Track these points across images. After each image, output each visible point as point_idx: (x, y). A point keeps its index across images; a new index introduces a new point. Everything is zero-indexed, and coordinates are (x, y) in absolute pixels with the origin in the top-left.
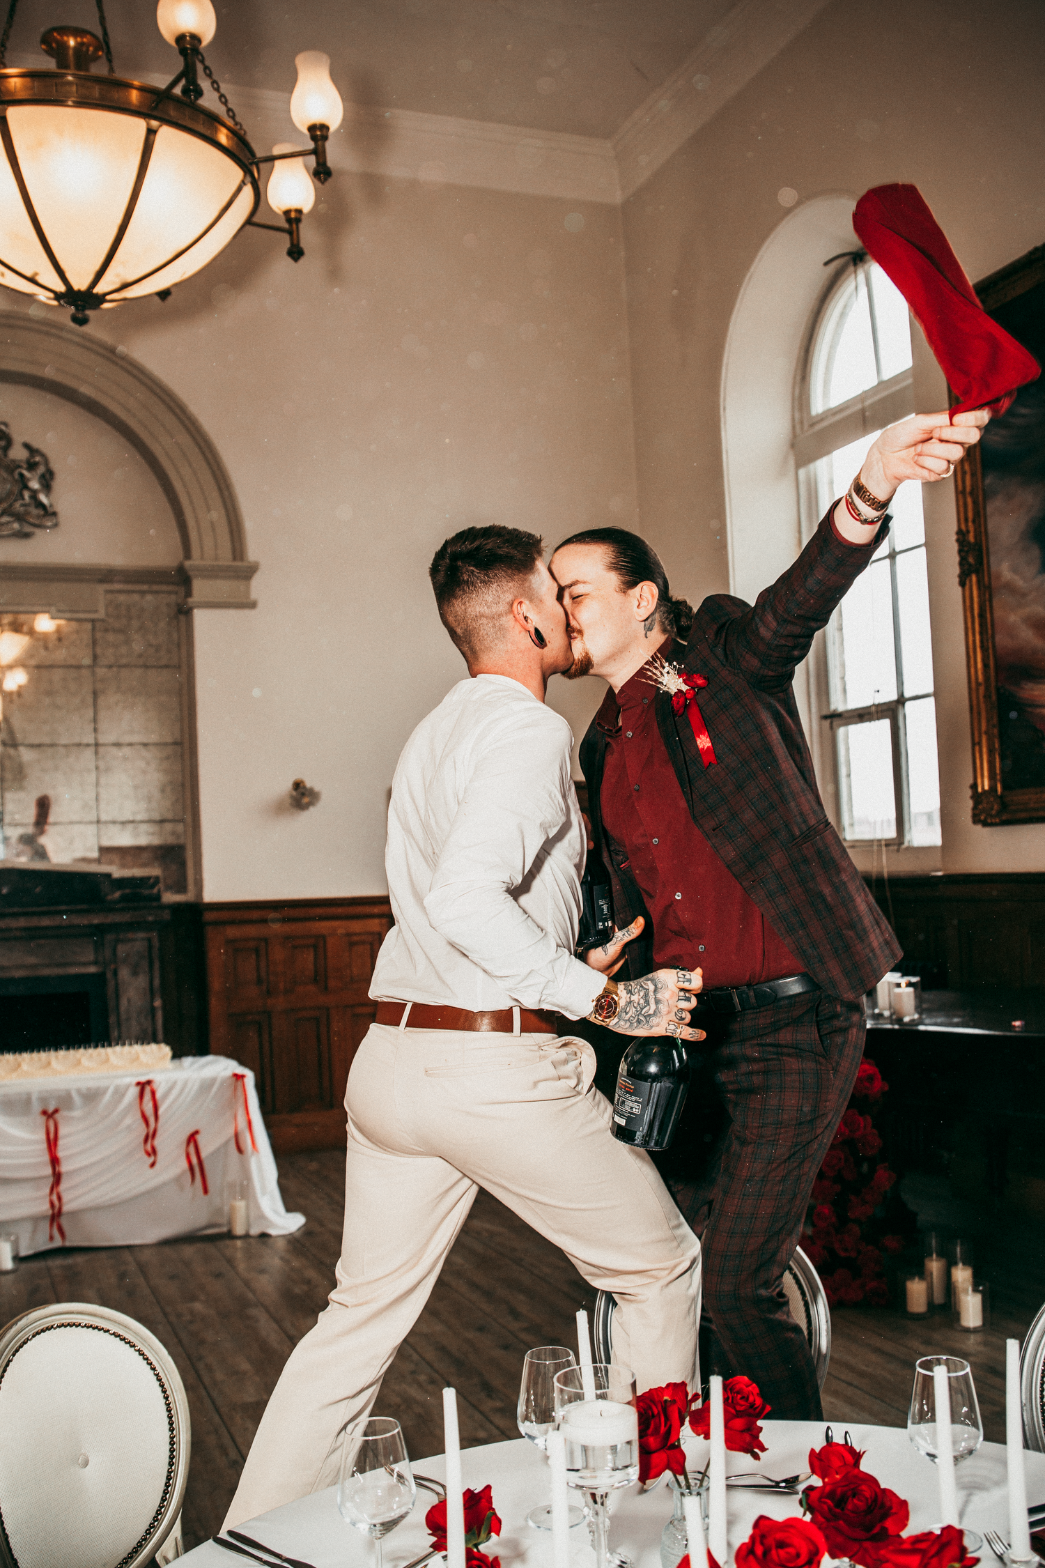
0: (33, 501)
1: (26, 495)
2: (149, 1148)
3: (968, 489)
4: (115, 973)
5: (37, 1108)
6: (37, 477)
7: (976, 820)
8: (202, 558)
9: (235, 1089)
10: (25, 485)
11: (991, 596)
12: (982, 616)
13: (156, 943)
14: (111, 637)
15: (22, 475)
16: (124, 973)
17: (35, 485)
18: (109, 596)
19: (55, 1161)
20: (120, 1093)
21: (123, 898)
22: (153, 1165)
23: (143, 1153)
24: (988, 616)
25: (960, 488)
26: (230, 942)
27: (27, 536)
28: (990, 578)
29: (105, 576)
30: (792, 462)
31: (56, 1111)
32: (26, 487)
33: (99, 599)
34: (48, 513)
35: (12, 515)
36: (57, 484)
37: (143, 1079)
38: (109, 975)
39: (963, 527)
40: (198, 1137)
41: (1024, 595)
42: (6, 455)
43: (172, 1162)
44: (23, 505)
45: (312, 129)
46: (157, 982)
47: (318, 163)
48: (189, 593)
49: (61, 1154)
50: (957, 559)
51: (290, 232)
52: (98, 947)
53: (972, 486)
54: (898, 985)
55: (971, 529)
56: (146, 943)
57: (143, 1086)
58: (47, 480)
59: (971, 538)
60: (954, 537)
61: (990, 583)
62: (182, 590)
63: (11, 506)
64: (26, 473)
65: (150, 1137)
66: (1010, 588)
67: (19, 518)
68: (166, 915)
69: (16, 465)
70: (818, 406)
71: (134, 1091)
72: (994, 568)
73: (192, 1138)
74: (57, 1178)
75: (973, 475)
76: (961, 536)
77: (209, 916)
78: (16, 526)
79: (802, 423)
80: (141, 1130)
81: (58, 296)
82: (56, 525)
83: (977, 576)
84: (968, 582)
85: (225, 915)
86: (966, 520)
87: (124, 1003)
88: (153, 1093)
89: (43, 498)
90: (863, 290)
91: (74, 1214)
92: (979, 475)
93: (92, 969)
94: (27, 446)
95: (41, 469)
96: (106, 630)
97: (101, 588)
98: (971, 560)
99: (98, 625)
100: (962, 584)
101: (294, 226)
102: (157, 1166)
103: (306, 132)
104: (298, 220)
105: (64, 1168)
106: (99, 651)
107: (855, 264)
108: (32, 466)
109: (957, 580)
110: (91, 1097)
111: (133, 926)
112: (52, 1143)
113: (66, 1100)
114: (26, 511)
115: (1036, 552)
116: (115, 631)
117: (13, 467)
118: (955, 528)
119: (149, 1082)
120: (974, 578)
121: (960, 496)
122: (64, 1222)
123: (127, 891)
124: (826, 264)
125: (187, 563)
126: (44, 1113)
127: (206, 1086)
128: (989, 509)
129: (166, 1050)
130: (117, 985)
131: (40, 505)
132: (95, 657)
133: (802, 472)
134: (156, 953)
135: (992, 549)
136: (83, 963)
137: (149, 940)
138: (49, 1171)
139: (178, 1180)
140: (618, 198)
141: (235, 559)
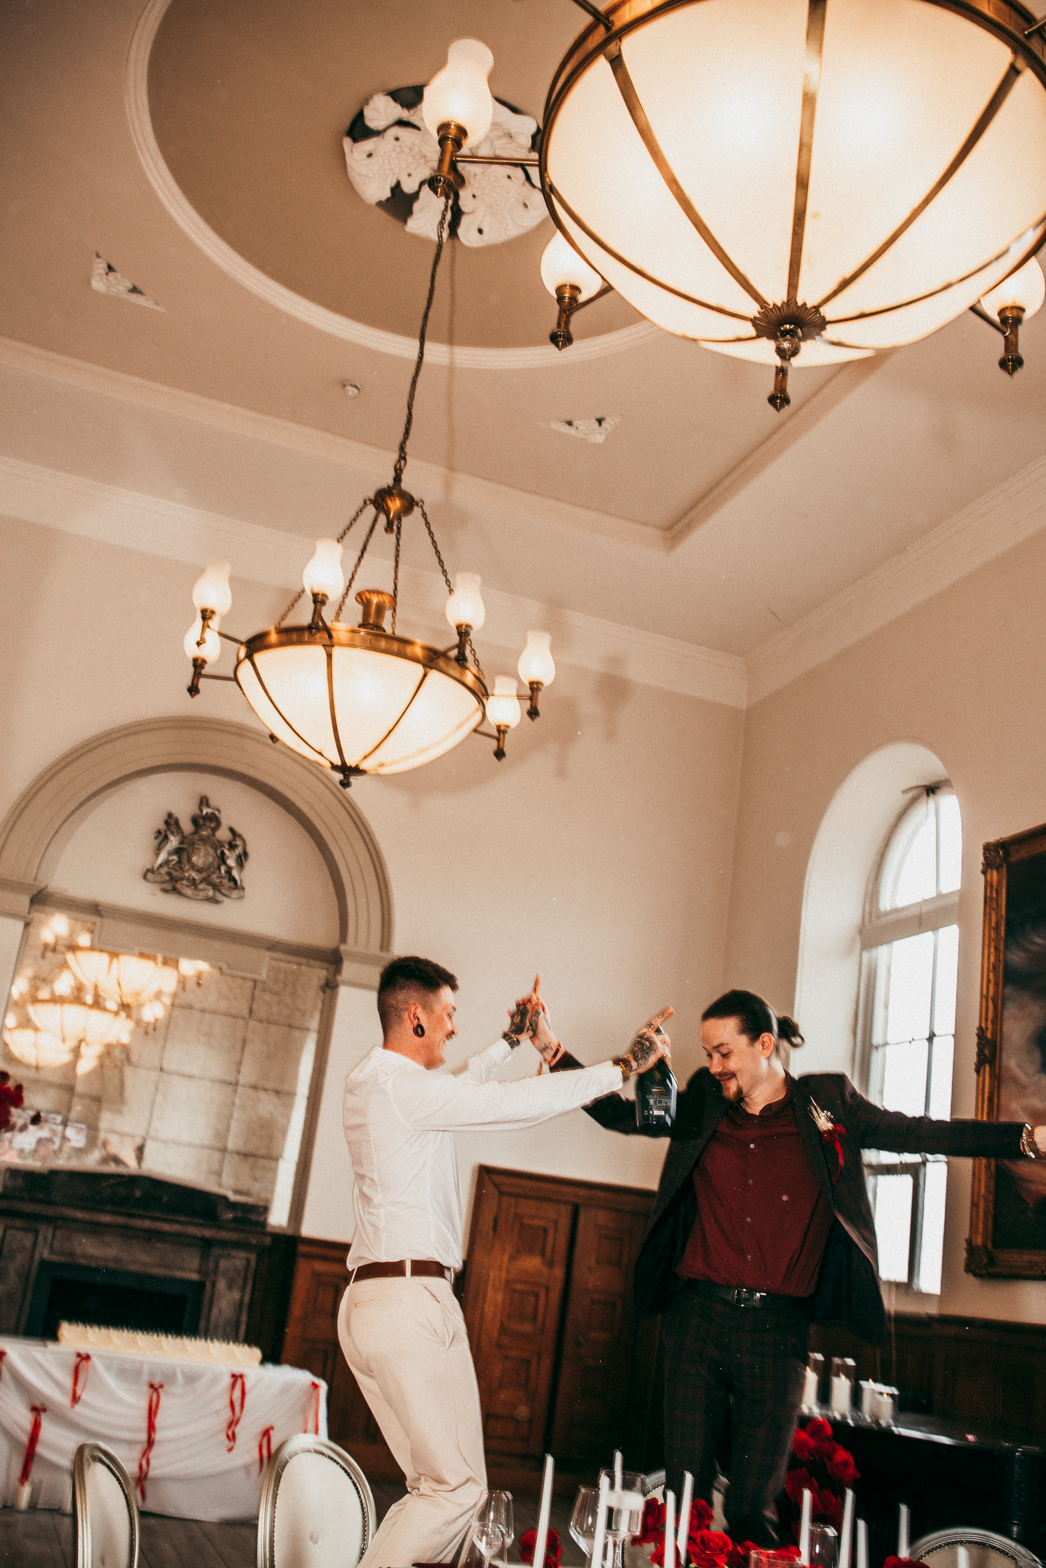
0: (228, 875)
1: (223, 869)
2: (230, 1434)
3: (991, 993)
4: (214, 1284)
5: (145, 1378)
6: (235, 856)
7: (968, 1269)
8: (356, 943)
9: (311, 1396)
10: (223, 859)
11: (999, 1083)
12: (991, 1100)
13: (253, 1263)
14: (267, 997)
15: (223, 853)
16: (221, 1285)
17: (231, 862)
18: (274, 963)
19: (151, 1427)
20: (215, 1380)
21: (235, 1220)
22: (230, 1450)
23: (225, 1437)
24: (995, 1101)
25: (985, 993)
26: (316, 1275)
27: (217, 902)
28: (1000, 1071)
29: (273, 946)
30: (858, 946)
31: (161, 1386)
32: (224, 863)
33: (265, 965)
34: (235, 885)
35: (209, 884)
36: (249, 865)
37: (237, 1371)
38: (208, 1286)
39: (983, 1025)
40: (272, 1433)
41: (1024, 1088)
42: (214, 835)
43: (247, 1449)
44: (219, 877)
45: (531, 684)
46: (247, 1299)
47: (531, 706)
48: (338, 970)
49: (158, 1422)
50: (976, 1049)
51: (498, 740)
52: (205, 1257)
53: (994, 995)
54: (881, 1394)
55: (990, 1027)
56: (244, 1262)
57: (236, 1378)
58: (242, 859)
59: (989, 1035)
60: (976, 1031)
61: (1000, 1074)
62: (332, 968)
63: (209, 876)
64: (226, 852)
65: (233, 1423)
66: (1015, 1081)
67: (216, 887)
68: (267, 1241)
69: (221, 844)
70: (886, 904)
71: (228, 1380)
72: (1004, 1062)
73: (267, 1433)
74: (150, 1443)
75: (996, 984)
76: (981, 1033)
77: (303, 1249)
78: (211, 893)
79: (871, 913)
80: (226, 1415)
81: (334, 767)
82: (241, 898)
83: (990, 1066)
84: (982, 1070)
85: (314, 1250)
86: (987, 1020)
87: (215, 1311)
88: (243, 1385)
89: (235, 873)
90: (932, 818)
91: (156, 1480)
92: (1001, 986)
93: (195, 1276)
94: (232, 830)
95: (239, 850)
96: (264, 990)
97: (268, 954)
98: (987, 1052)
99: (259, 984)
100: (978, 1071)
101: (502, 735)
102: (234, 1451)
103: (528, 685)
104: (504, 732)
105: (158, 1436)
106: (255, 1006)
107: (928, 795)
108: (232, 847)
109: (974, 1066)
110: (191, 1378)
111: (237, 1245)
112: (152, 1413)
113: (170, 1377)
114: (221, 882)
115: (1037, 1055)
116: (273, 992)
117: (217, 845)
118: (977, 1025)
119: (241, 1376)
120: (987, 1068)
121: (984, 999)
122: (148, 1486)
123: (239, 1215)
124: (905, 792)
125: (342, 948)
126: (152, 1386)
127: (286, 1389)
128: (1006, 1014)
129: (257, 1353)
130: (213, 1295)
131: (233, 880)
132: (251, 1011)
133: (865, 956)
134: (252, 1270)
135: (1005, 1046)
136: (187, 1268)
137: (248, 1261)
138: (143, 1436)
139: (246, 1468)
140: (743, 705)
141: (382, 948)
